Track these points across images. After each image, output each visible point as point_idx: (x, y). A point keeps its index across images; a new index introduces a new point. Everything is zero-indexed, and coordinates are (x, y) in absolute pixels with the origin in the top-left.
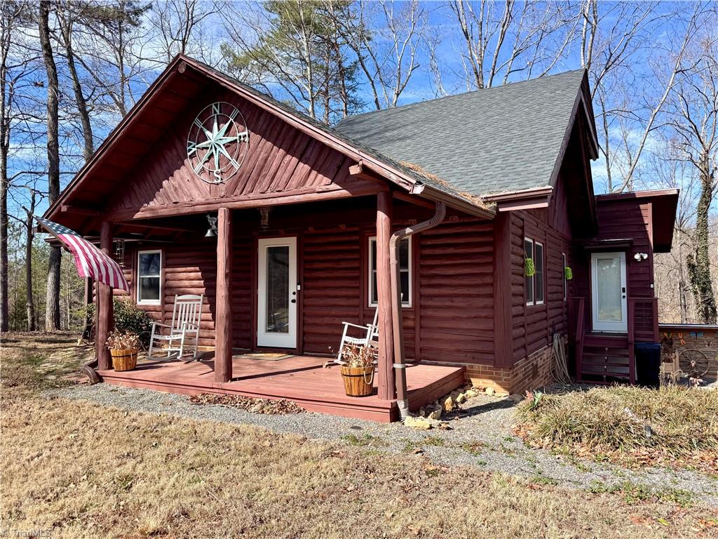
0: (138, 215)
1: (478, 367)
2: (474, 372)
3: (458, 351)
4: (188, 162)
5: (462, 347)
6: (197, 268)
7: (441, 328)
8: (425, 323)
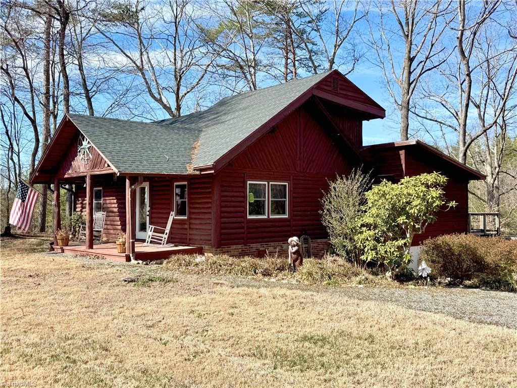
0: (66, 176)
1: (207, 247)
2: (205, 250)
3: (201, 240)
4: (78, 154)
5: (202, 237)
6: (115, 198)
7: (196, 229)
8: (192, 226)
